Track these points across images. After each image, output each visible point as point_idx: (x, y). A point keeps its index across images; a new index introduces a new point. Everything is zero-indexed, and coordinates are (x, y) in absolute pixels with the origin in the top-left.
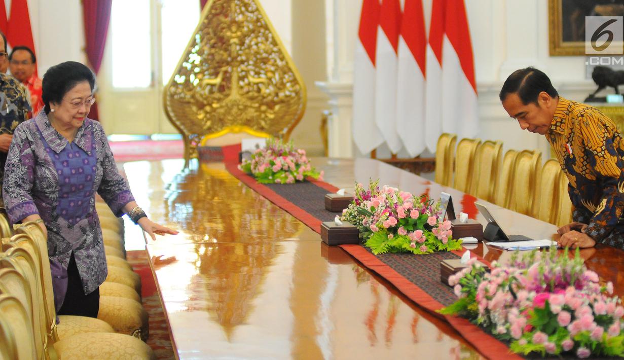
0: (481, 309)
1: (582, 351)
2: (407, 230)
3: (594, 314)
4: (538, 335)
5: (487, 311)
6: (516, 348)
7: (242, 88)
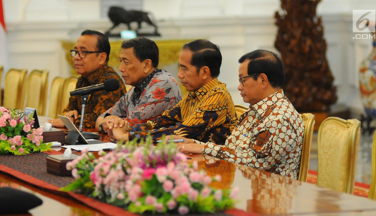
0: (98, 184)
1: (183, 209)
2: (7, 136)
3: (190, 181)
4: (150, 198)
5: (103, 186)
6: (133, 209)
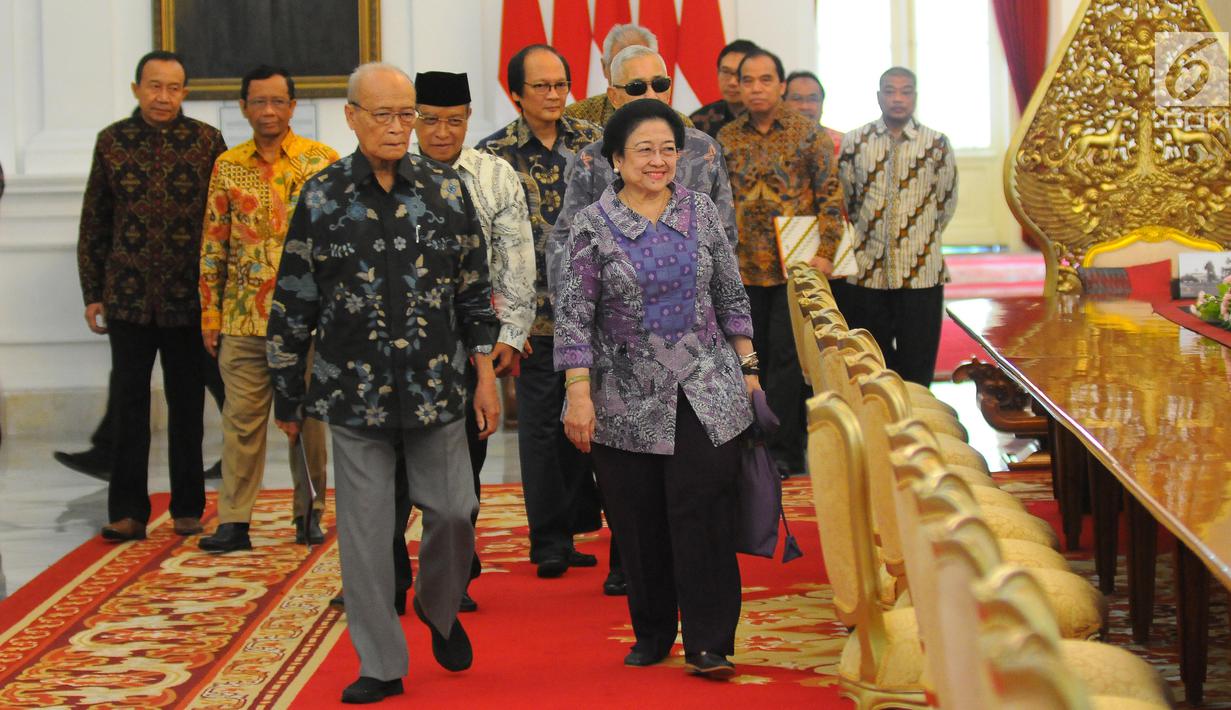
7: (1159, 151)
